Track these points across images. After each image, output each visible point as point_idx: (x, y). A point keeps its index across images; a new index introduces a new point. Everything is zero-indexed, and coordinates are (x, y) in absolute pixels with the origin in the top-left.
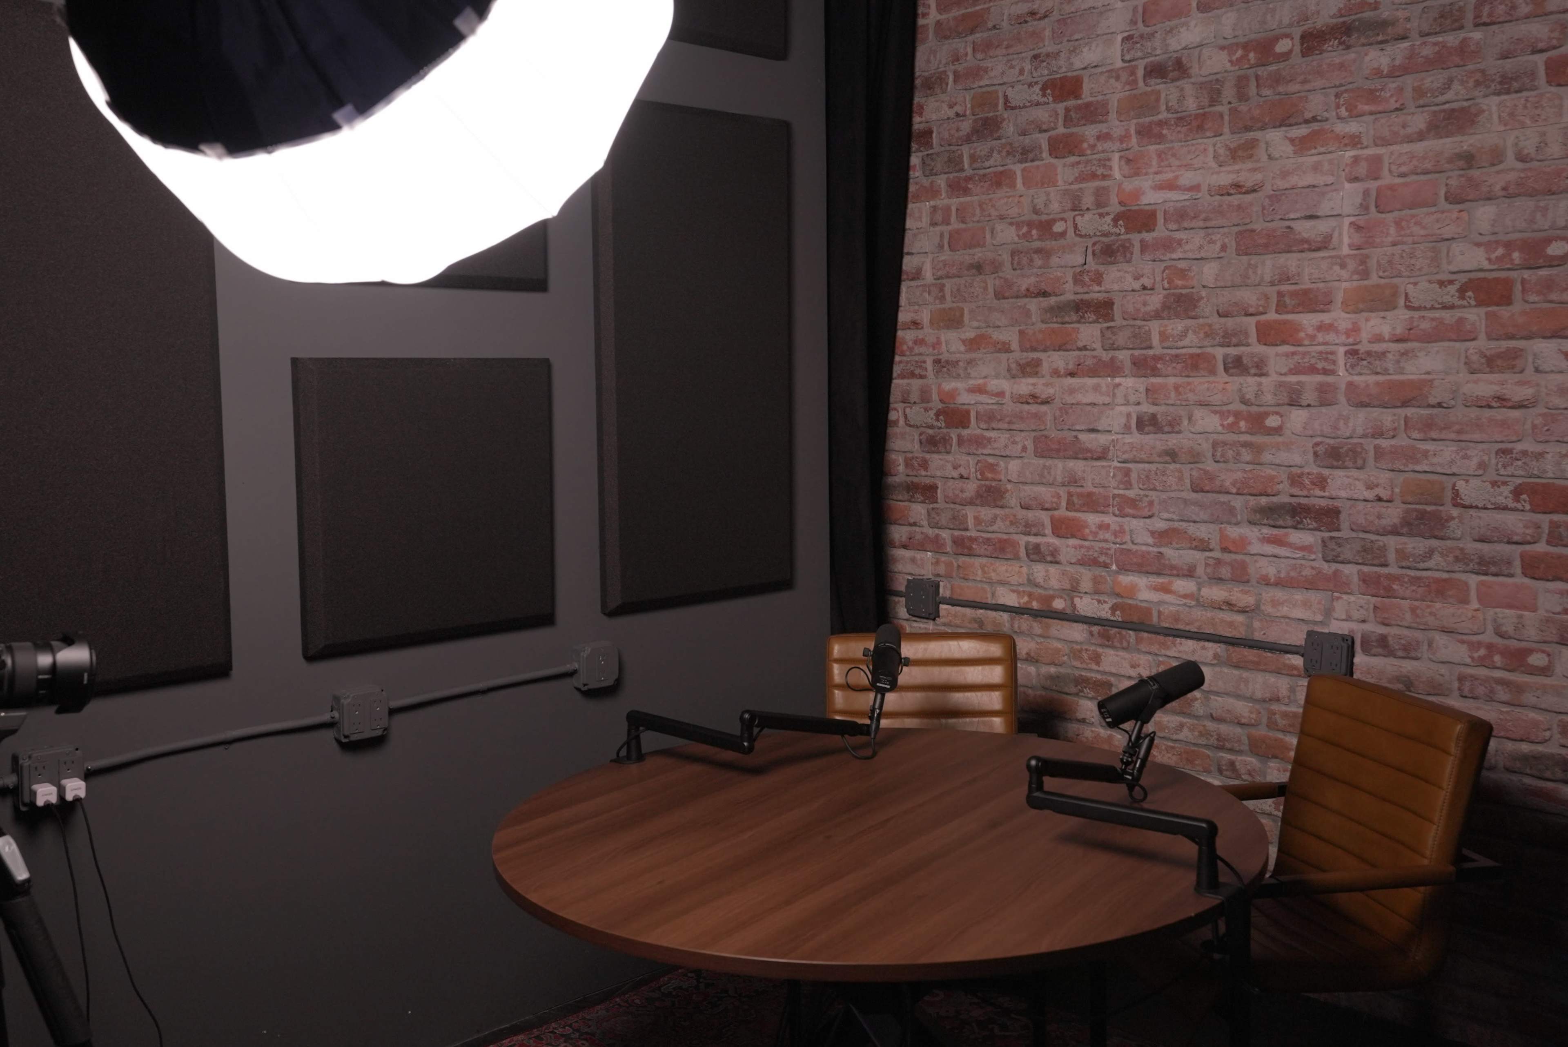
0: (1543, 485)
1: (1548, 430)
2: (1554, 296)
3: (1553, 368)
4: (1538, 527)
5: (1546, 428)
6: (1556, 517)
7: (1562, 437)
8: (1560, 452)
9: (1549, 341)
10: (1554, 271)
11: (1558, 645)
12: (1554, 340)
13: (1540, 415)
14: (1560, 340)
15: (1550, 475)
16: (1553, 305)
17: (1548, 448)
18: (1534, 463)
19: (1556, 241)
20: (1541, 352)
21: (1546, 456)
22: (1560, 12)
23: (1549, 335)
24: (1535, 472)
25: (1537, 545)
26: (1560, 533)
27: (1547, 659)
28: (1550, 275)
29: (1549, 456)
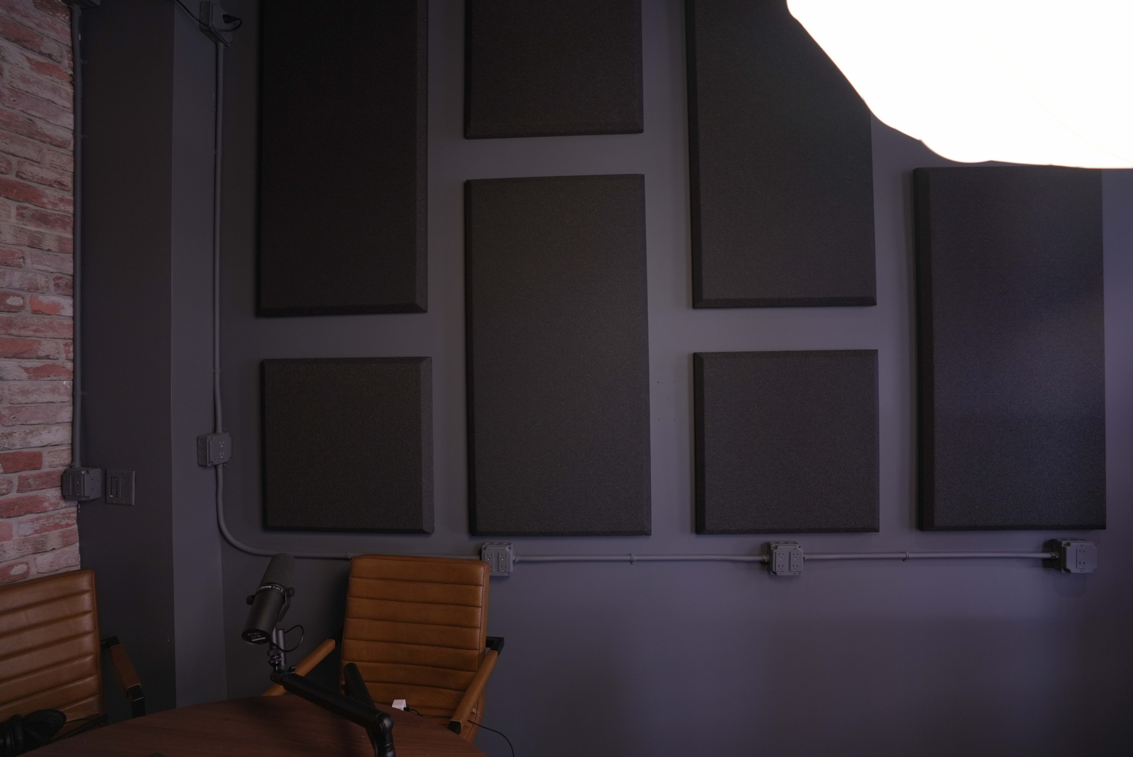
0: (13, 454)
1: (14, 418)
2: (13, 331)
3: (15, 378)
4: (10, 482)
5: (12, 417)
6: (24, 474)
7: (26, 421)
8: (25, 431)
9: (10, 360)
10: (13, 315)
11: (34, 555)
12: (14, 360)
13: (6, 408)
14: (19, 360)
15: (18, 447)
16: (14, 337)
17: (14, 429)
18: (5, 440)
19: (13, 296)
20: (5, 367)
21: (14, 435)
22: (5, 152)
23: (11, 356)
24: (6, 446)
25: (9, 494)
26: (29, 483)
27: (26, 567)
28: (10, 317)
29: (17, 435)
